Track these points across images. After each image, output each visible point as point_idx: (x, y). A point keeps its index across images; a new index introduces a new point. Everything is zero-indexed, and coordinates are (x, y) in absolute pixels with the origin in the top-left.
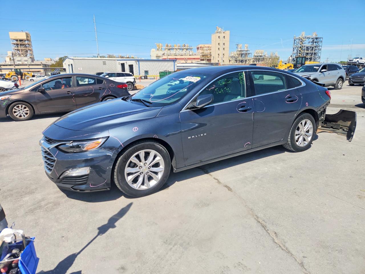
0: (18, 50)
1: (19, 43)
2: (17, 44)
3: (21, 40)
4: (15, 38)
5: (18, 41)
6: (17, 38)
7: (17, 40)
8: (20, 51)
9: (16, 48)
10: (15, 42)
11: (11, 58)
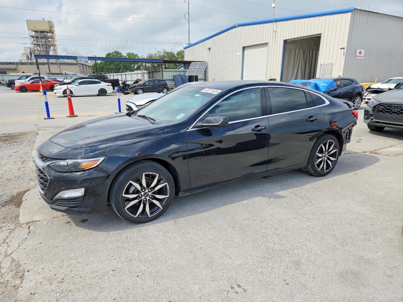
0: (37, 45)
1: (39, 35)
2: (37, 37)
3: (42, 32)
4: (35, 28)
5: (38, 32)
6: (36, 28)
7: (36, 32)
8: (41, 47)
9: (35, 42)
10: (33, 33)
11: (28, 56)
